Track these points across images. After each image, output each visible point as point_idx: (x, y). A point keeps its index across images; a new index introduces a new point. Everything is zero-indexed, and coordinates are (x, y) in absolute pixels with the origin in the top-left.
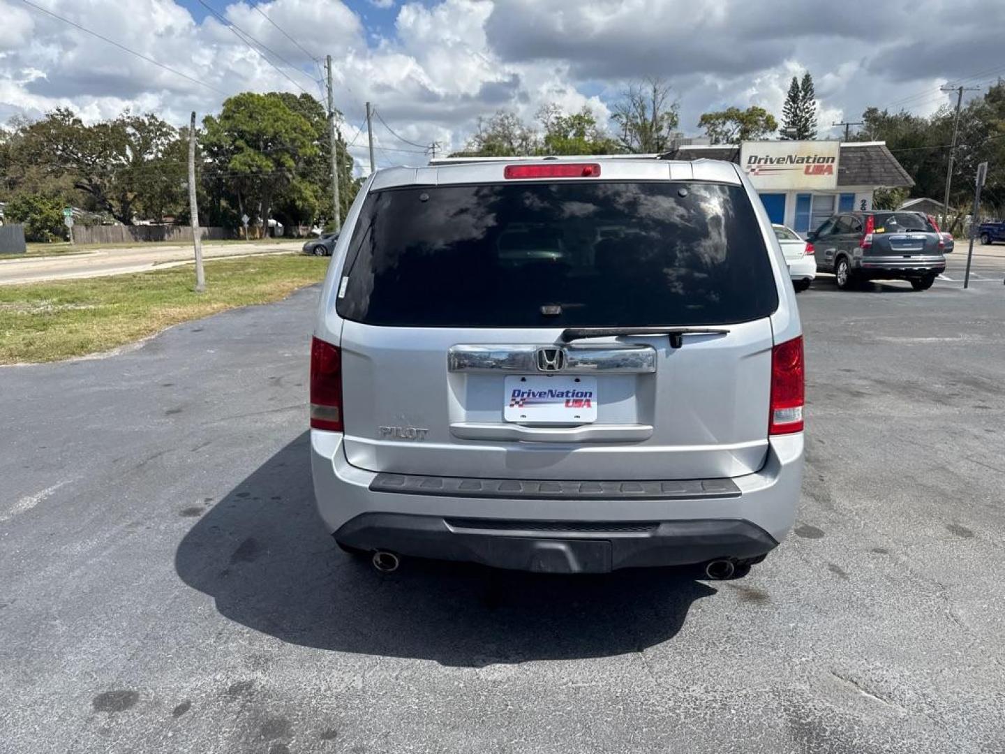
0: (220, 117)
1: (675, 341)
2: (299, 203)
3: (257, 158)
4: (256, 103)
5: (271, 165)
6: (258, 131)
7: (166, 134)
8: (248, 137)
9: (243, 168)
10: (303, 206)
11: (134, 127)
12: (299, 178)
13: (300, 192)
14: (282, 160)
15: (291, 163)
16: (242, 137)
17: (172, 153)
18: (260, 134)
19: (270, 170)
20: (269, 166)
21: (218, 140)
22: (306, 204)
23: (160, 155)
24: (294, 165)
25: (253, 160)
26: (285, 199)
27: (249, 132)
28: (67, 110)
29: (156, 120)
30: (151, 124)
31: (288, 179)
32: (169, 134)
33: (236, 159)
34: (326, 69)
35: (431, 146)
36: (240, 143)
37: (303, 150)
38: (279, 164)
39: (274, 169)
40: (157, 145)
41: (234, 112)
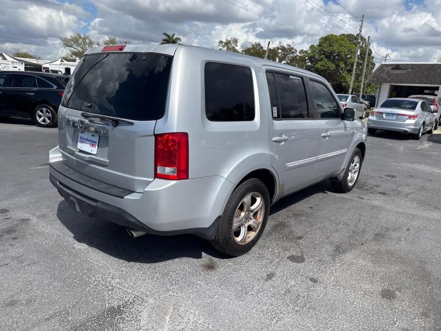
0: (317, 45)
1: (116, 123)
2: (344, 84)
3: (328, 63)
4: (334, 39)
5: (334, 66)
6: (331, 51)
7: (293, 53)
8: (326, 54)
9: (321, 67)
10: (345, 85)
11: (281, 50)
12: (346, 73)
13: (345, 79)
14: (339, 64)
15: (343, 66)
16: (324, 54)
17: (293, 60)
18: (332, 53)
19: (332, 69)
20: (333, 67)
21: (313, 55)
22: (347, 84)
23: (289, 61)
24: (344, 67)
25: (326, 64)
26: (337, 82)
27: (327, 52)
28: (259, 43)
29: (290, 47)
30: (288, 48)
31: (340, 73)
32: (294, 52)
33: (319, 63)
34: (361, 22)
35: (385, 56)
36: (323, 56)
37: (350, 60)
38: (338, 66)
39: (334, 68)
40: (289, 57)
41: (323, 43)
